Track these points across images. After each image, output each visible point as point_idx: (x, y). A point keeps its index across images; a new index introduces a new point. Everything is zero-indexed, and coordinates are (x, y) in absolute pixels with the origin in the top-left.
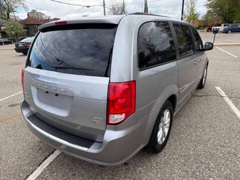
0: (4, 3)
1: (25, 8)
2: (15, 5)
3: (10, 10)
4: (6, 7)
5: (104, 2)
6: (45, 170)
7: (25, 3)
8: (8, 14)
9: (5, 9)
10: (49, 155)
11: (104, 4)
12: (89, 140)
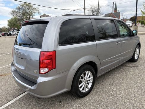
0: (28, 11)
1: (39, 13)
2: (34, 11)
3: (31, 14)
4: (29, 13)
5: (85, 7)
6: (17, 100)
7: (39, 10)
8: (30, 17)
9: (28, 14)
10: (22, 94)
11: (85, 8)
12: (34, 83)
